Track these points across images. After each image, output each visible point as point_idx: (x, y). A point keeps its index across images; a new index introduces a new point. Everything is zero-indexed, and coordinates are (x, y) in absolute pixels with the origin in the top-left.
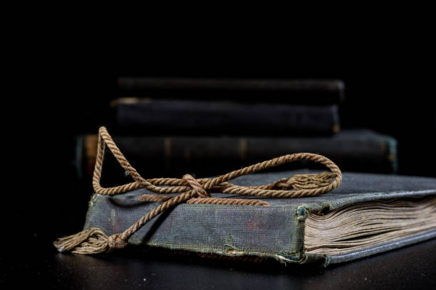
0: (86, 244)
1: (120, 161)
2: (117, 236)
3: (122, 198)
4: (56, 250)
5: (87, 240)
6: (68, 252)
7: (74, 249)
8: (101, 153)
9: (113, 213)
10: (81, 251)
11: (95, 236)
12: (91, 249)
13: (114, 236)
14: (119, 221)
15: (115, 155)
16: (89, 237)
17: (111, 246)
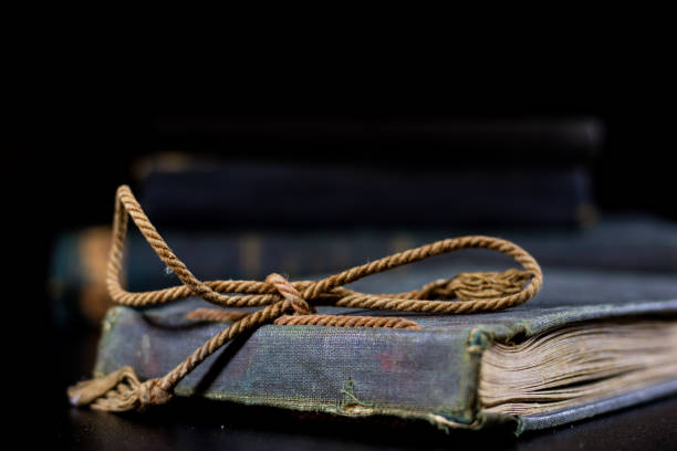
0: (112, 394)
1: (157, 250)
2: (154, 384)
3: (161, 315)
5: (115, 388)
6: (86, 407)
7: (94, 401)
8: (121, 229)
9: (146, 341)
10: (103, 405)
11: (125, 381)
12: (115, 403)
13: (149, 383)
14: (156, 356)
17: (143, 400)
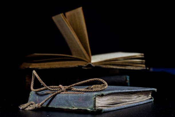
0: (29, 107)
1: (40, 81)
2: (39, 104)
3: (40, 93)
4: (19, 109)
5: (29, 106)
6: (23, 109)
7: (25, 108)
8: (33, 79)
9: (37, 97)
10: (27, 109)
11: (32, 104)
12: (30, 108)
13: (38, 104)
14: (39, 100)
15: (38, 79)
16: (30, 104)
17: (37, 107)
